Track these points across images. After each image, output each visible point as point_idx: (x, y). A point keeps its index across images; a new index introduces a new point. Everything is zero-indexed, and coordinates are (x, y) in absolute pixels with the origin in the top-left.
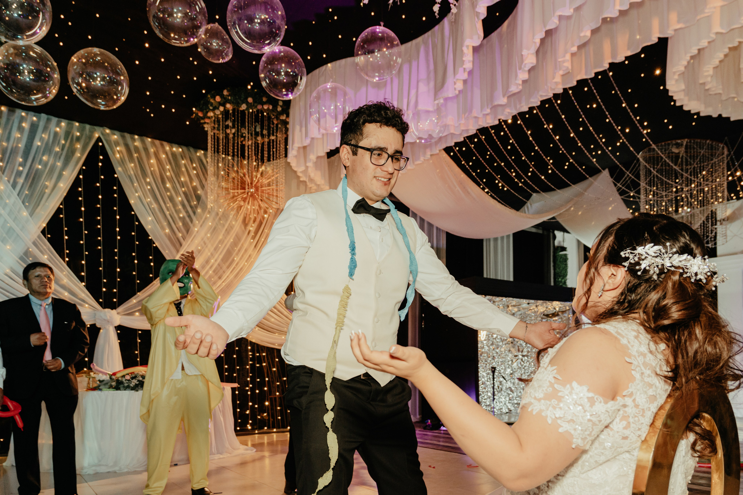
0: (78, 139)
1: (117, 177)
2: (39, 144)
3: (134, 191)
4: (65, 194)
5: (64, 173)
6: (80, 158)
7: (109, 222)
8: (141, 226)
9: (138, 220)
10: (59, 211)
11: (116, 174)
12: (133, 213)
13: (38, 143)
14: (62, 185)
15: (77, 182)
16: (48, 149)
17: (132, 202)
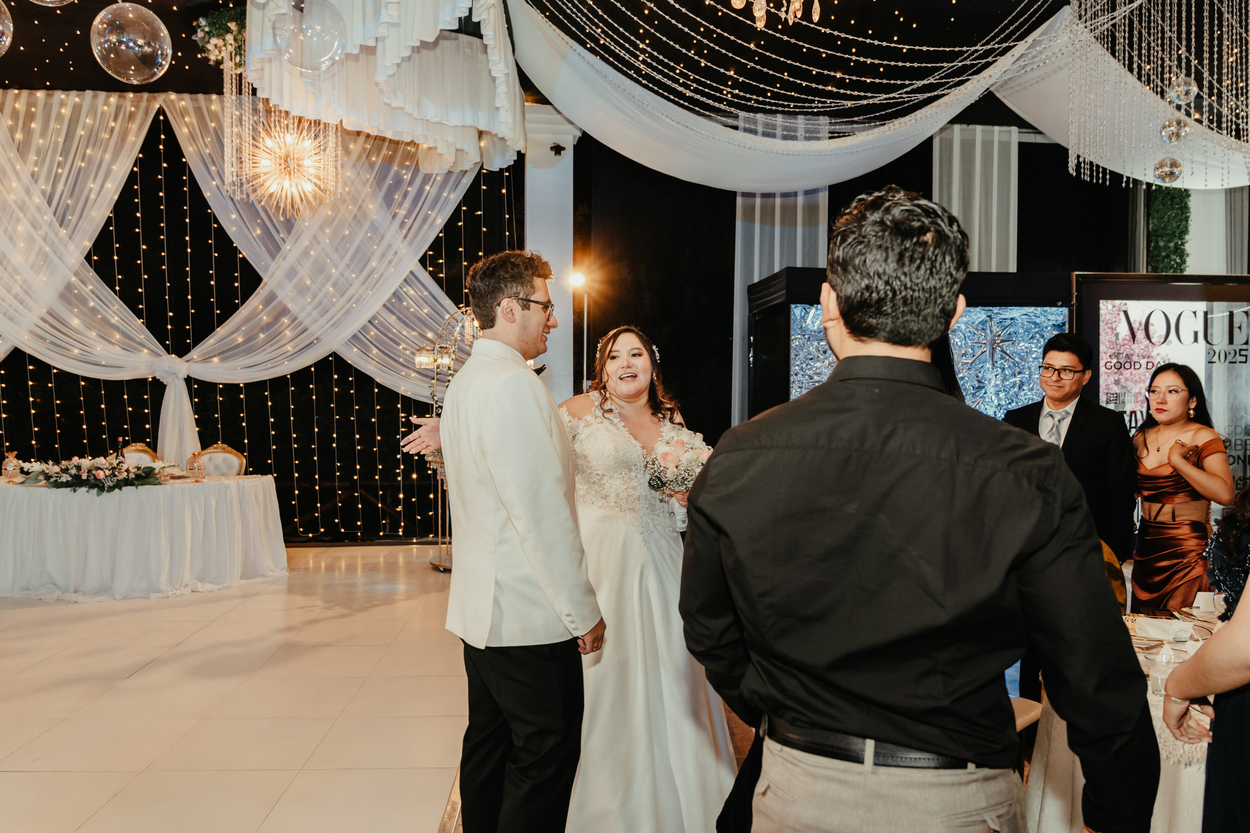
0: (132, 116)
1: (186, 162)
2: (83, 133)
3: (210, 179)
4: (116, 197)
5: (114, 167)
6: (134, 143)
7: (176, 230)
8: (221, 229)
9: (216, 221)
10: (109, 221)
11: (185, 158)
12: (209, 211)
13: (81, 132)
14: (110, 185)
15: (132, 178)
16: (92, 138)
17: (207, 195)
